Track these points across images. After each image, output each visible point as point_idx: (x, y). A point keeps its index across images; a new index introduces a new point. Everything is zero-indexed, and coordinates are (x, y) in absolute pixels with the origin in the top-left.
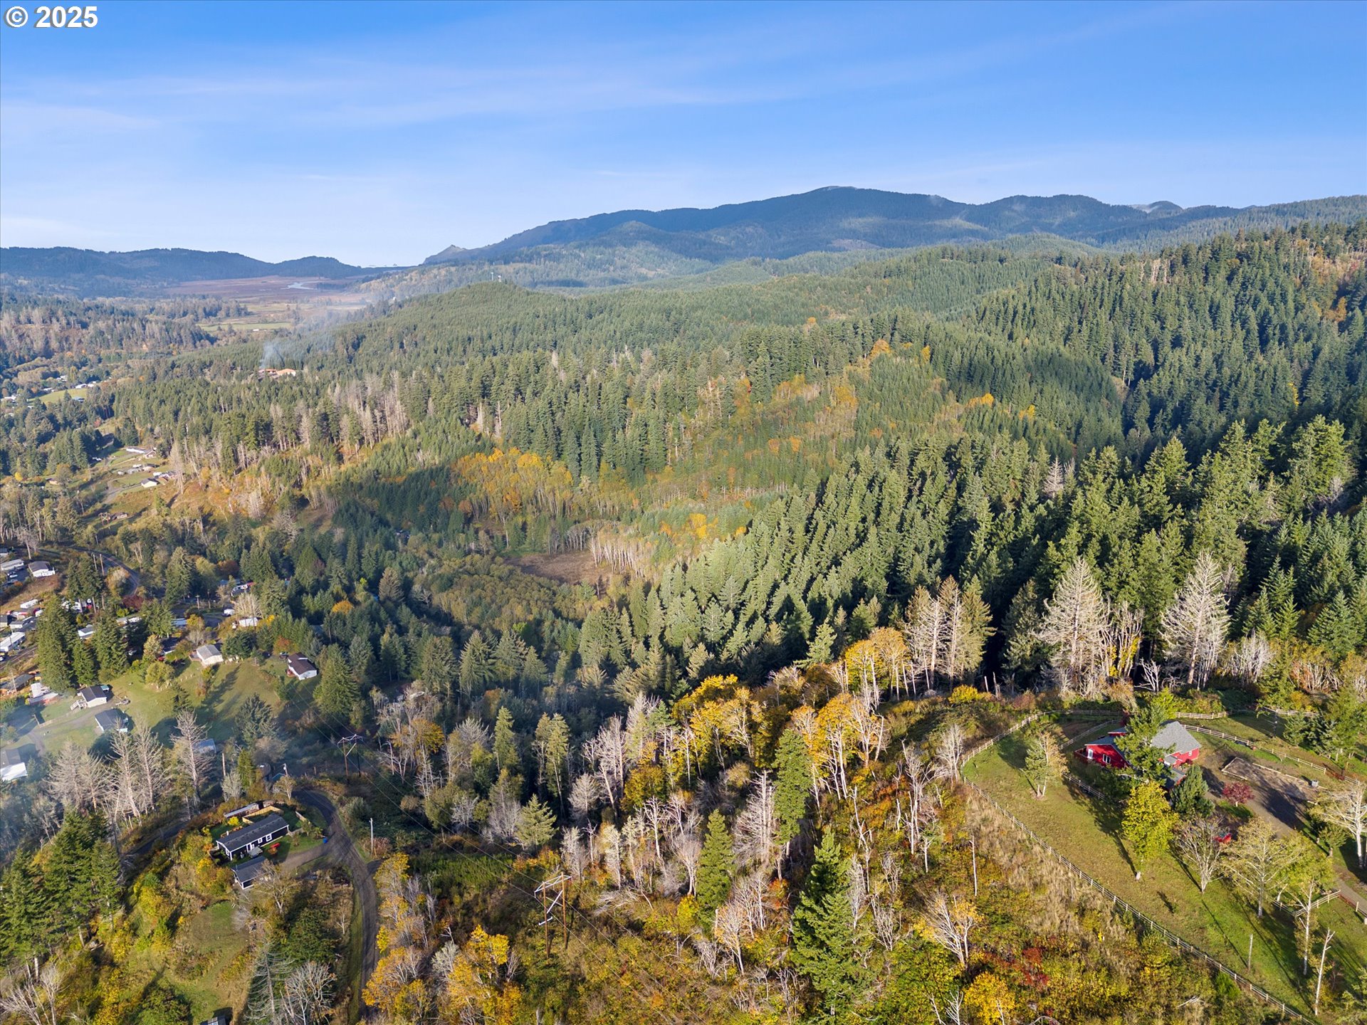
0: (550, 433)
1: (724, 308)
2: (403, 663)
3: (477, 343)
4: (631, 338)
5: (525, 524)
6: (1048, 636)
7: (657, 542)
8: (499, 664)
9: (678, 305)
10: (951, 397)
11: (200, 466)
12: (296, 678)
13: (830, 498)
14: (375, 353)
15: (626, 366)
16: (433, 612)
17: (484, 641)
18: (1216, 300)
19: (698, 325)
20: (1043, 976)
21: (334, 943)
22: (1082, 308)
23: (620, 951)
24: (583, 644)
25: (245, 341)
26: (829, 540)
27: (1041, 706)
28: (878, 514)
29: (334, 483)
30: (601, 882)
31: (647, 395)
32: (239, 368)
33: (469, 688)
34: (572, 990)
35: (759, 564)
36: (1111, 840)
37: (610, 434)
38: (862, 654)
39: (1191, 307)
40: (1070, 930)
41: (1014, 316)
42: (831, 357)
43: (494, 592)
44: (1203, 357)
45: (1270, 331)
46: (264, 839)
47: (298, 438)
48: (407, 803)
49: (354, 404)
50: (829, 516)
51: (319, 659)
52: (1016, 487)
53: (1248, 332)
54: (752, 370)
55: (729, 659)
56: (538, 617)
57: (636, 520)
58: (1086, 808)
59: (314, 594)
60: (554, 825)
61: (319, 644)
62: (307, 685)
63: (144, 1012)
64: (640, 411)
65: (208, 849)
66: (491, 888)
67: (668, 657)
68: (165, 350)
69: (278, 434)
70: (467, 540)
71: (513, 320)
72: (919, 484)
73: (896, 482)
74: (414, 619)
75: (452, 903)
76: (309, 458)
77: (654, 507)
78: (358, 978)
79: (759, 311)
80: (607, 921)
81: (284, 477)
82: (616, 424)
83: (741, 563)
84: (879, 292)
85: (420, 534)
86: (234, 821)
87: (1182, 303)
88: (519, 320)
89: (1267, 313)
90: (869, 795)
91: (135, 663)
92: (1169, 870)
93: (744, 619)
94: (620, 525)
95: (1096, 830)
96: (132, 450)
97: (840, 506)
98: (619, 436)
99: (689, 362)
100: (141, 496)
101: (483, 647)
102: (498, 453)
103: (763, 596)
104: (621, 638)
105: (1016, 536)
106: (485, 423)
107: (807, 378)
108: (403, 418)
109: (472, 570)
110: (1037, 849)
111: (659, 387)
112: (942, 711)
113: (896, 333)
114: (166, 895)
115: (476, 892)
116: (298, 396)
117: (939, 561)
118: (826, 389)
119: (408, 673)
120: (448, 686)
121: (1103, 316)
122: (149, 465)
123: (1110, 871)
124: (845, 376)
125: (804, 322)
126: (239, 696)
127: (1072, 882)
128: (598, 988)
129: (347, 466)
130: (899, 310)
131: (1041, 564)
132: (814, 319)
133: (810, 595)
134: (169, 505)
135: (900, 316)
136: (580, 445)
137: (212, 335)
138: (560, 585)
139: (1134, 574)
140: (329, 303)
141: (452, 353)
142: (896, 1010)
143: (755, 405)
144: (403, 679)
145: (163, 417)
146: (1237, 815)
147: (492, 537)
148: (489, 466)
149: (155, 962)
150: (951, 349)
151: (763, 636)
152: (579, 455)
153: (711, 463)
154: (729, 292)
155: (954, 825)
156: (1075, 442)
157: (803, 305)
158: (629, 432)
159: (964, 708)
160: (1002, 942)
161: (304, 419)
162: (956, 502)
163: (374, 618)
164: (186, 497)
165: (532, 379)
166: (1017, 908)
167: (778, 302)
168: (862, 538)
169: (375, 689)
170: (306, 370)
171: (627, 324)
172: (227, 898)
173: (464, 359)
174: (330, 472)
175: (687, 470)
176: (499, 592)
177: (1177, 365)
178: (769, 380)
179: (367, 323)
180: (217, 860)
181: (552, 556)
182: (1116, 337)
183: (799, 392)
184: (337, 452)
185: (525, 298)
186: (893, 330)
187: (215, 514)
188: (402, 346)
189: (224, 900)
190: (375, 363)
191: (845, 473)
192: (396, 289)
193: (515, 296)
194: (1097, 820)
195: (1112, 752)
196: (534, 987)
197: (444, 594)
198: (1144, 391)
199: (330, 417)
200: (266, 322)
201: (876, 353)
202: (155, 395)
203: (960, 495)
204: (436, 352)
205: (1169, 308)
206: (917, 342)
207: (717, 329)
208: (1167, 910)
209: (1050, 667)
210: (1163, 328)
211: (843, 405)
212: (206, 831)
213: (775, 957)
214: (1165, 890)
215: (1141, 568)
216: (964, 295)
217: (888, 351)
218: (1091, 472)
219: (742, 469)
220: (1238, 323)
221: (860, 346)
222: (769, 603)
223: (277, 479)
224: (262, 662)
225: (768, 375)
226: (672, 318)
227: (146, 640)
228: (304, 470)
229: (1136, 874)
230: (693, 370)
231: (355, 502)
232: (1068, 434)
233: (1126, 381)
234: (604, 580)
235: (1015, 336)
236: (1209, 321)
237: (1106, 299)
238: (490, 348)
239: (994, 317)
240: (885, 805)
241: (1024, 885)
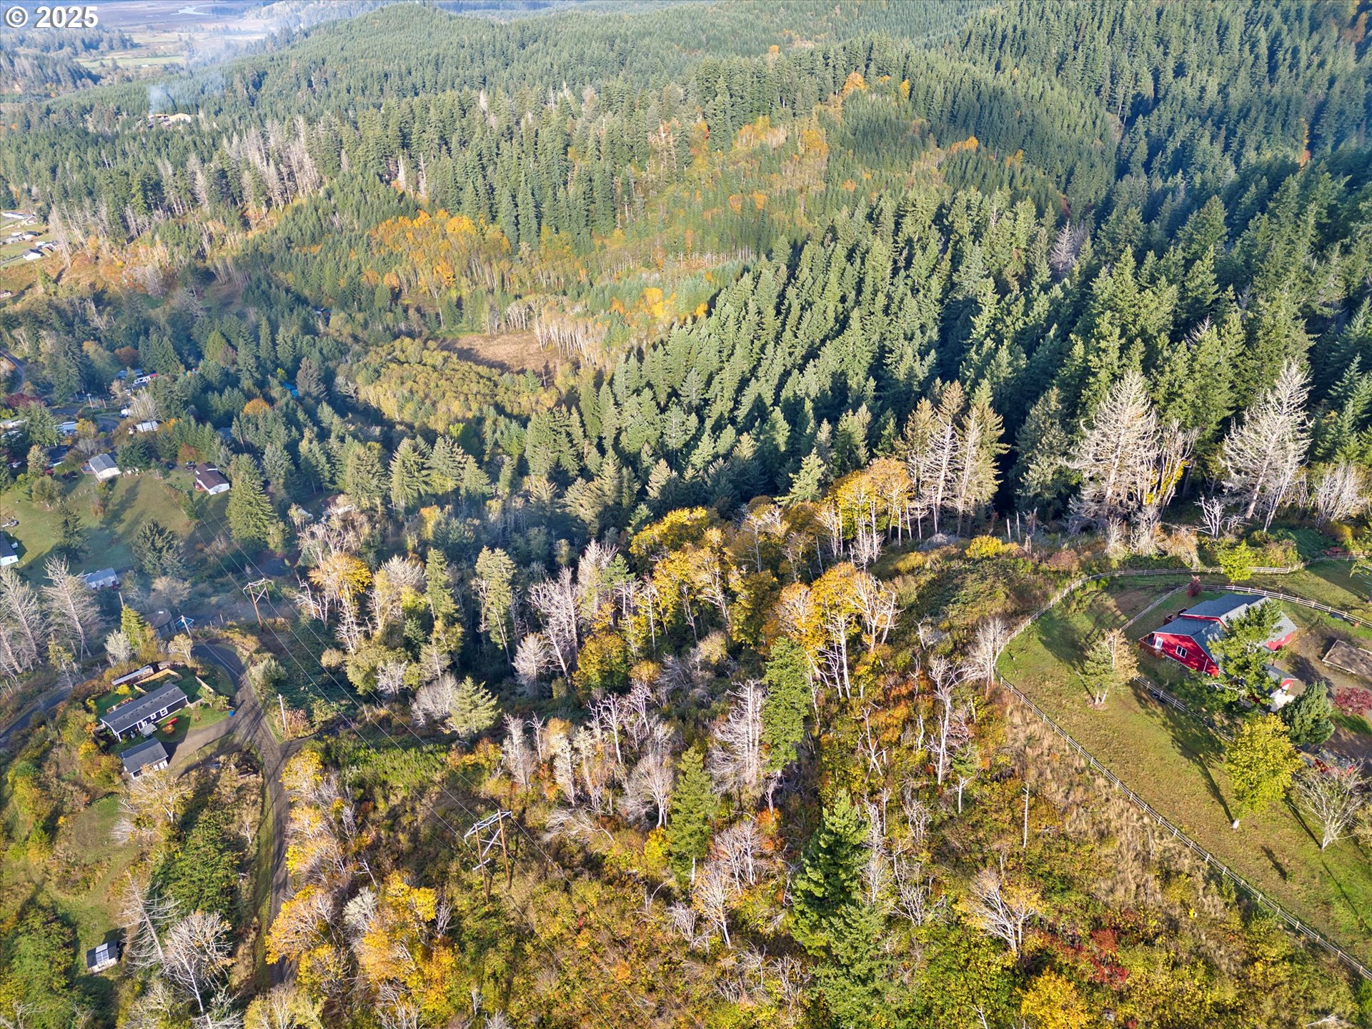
0: (482, 191)
1: (675, 35)
2: (326, 474)
3: (395, 80)
4: (570, 73)
5: (460, 299)
6: (1082, 465)
7: (608, 323)
8: (435, 476)
9: (622, 31)
10: (931, 141)
11: (87, 233)
12: (205, 493)
13: (804, 273)
14: (280, 93)
15: (566, 110)
16: (361, 409)
17: (415, 450)
18: (1225, 20)
19: (647, 55)
20: (1118, 969)
21: (238, 857)
22: (1078, 30)
23: (575, 899)
24: (529, 449)
25: (129, 80)
26: (804, 325)
27: (1085, 567)
28: (859, 292)
29: (241, 254)
30: (551, 795)
31: (591, 143)
32: (125, 114)
33: (403, 503)
34: (517, 949)
35: (725, 354)
36: (1196, 769)
37: (550, 192)
38: (857, 489)
39: (1197, 28)
40: (1150, 901)
41: (1003, 42)
42: (799, 94)
43: (427, 385)
44: (1209, 88)
45: (1280, 55)
46: (158, 714)
47: (195, 200)
48: (329, 658)
49: (256, 158)
50: (804, 295)
51: (230, 470)
52: (1019, 257)
53: (1257, 57)
54: (709, 109)
55: (694, 477)
56: (478, 414)
57: (583, 295)
58: (1158, 721)
59: (221, 393)
60: (495, 708)
61: (229, 453)
62: (220, 501)
63: (21, 938)
64: (583, 163)
65: (92, 729)
66: (421, 791)
67: (624, 470)
68: (41, 91)
69: (171, 195)
70: (396, 320)
71: (435, 51)
72: (905, 253)
73: (881, 252)
74: (336, 420)
75: (375, 808)
76: (210, 224)
77: (603, 280)
78: (267, 902)
79: (715, 38)
80: (559, 852)
81: (183, 246)
82: (557, 179)
83: (704, 353)
84: (849, 13)
85: (342, 314)
86: (124, 689)
87: (1188, 23)
88: (441, 51)
89: (1278, 34)
90: (877, 694)
91: (20, 477)
92: (1274, 815)
93: (709, 424)
94: (566, 300)
95: (1174, 754)
96: (10, 215)
97: (817, 284)
98: (561, 193)
99: (637, 102)
100: (24, 271)
101: (414, 457)
102: (423, 217)
103: (729, 393)
104: (571, 441)
105: (1025, 323)
106: (407, 179)
107: (772, 120)
108: (314, 175)
109: (402, 358)
110: (1101, 782)
111: (604, 133)
112: (960, 572)
113: (872, 65)
114: (44, 786)
115: (404, 793)
116: (192, 147)
117: (933, 352)
118: (793, 133)
119: (334, 483)
120: (378, 501)
121: (1102, 37)
122: (30, 233)
123: (1197, 815)
124: (815, 118)
125: (766, 52)
126: (142, 514)
127: (1148, 829)
128: (549, 949)
129: (254, 233)
130: (874, 34)
131: (1064, 365)
132: (776, 47)
133: (784, 394)
134: (56, 281)
135: (876, 44)
136: (516, 206)
137: (94, 72)
138: (501, 375)
139: (1189, 386)
140: (227, 31)
141: (367, 93)
142: (928, 1011)
143: (714, 154)
144: (328, 490)
145: (39, 175)
146: (1352, 729)
147: (423, 316)
148: (416, 233)
149: (33, 873)
150: (933, 83)
151: (732, 448)
152: (516, 217)
153: (667, 224)
154: (680, 14)
155: (992, 746)
156: (1065, 192)
157: (765, 30)
158: (571, 189)
159: (988, 568)
160: (1064, 918)
161: (199, 176)
162: (950, 277)
163: (291, 421)
164: (75, 270)
165: (458, 125)
166: (1079, 866)
167: (737, 26)
168: (843, 323)
169: (294, 507)
170: (201, 115)
171: (565, 55)
172: (115, 790)
173: (382, 100)
174: (236, 241)
175: (639, 233)
176: (432, 385)
177: (1180, 98)
178: (729, 124)
179: (268, 57)
180: (102, 743)
181: (493, 337)
182: (1113, 65)
183: (762, 137)
184: (242, 216)
185: (447, 25)
186: (868, 59)
187: (110, 291)
188: (310, 85)
189: (112, 793)
190: (280, 106)
191: (820, 240)
192: (302, 14)
193: (435, 22)
194: (1175, 739)
195: (1189, 645)
196: (471, 947)
197: (371, 388)
198: (1142, 130)
199: (229, 174)
200: (156, 56)
201: (850, 89)
202: (26, 147)
203: (955, 269)
204: (349, 92)
205: (1174, 30)
206: (896, 75)
207: (667, 60)
208: (1276, 875)
209: (1080, 500)
210: (1165, 54)
211: (812, 153)
212: (91, 703)
213: (769, 919)
214: (1272, 844)
215: (1197, 375)
216: (944, 16)
217: (862, 87)
218: (1109, 239)
219: (700, 231)
220: (1247, 47)
221: (831, 80)
222: (737, 402)
223: (176, 249)
224: (166, 475)
225: (728, 118)
226: (616, 47)
227: (28, 451)
228: (205, 238)
229: (1233, 822)
230: (642, 112)
231: (267, 276)
232: (1058, 183)
233: (1122, 119)
234: (551, 366)
235: (1002, 66)
236: (1216, 44)
237: (1105, 18)
238: (410, 86)
239: (980, 43)
240: (901, 712)
241: (1086, 833)
